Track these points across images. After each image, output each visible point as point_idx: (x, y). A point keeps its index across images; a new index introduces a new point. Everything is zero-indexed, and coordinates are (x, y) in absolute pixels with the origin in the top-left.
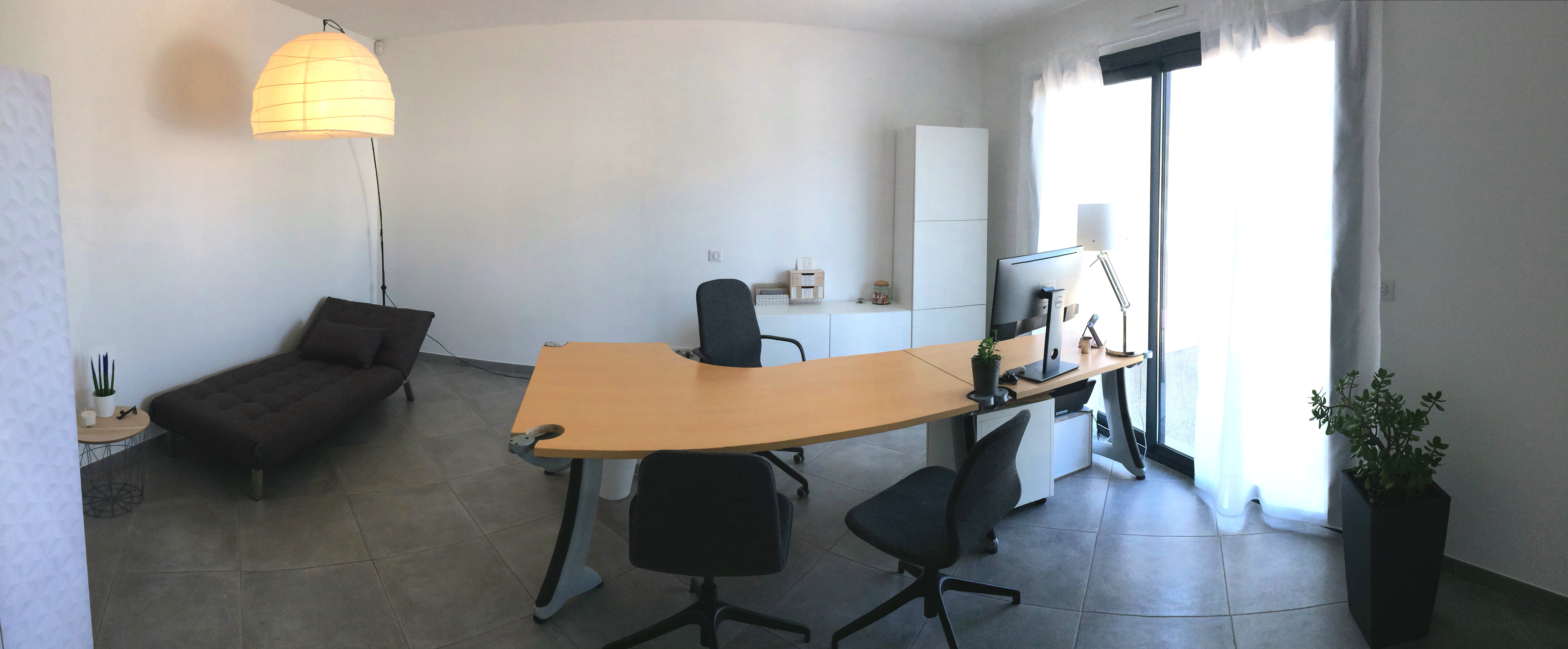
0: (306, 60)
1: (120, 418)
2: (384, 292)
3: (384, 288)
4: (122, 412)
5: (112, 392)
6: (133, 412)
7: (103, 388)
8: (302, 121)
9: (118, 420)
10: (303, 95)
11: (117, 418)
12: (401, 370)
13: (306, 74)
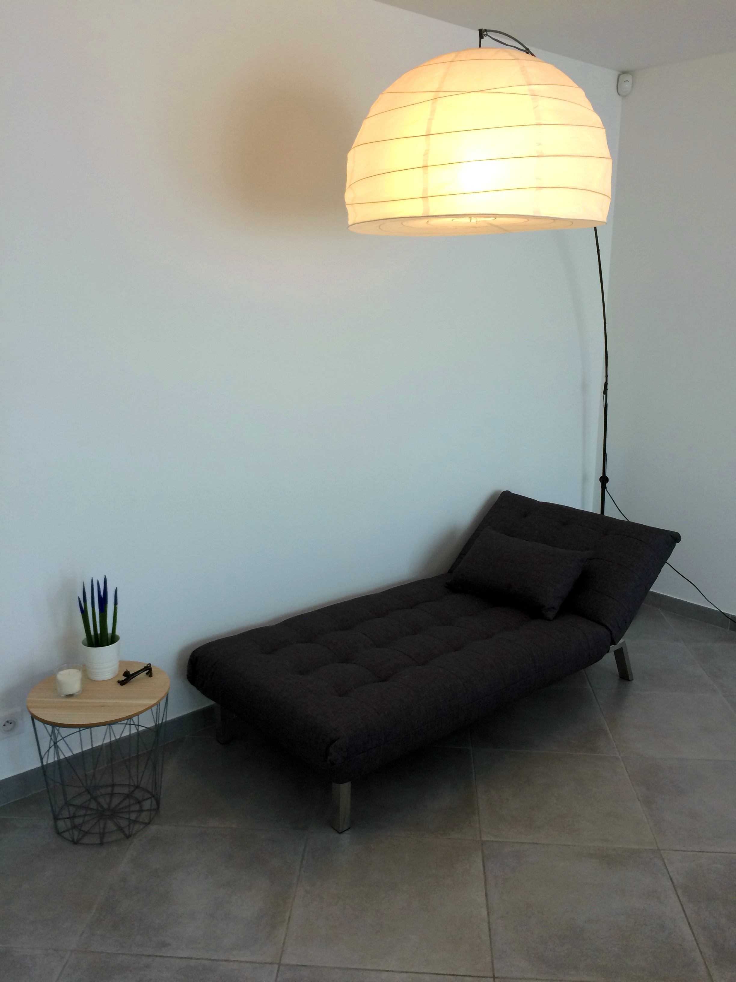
0: (431, 96)
1: (122, 683)
2: (604, 487)
3: (604, 480)
4: (126, 674)
5: (113, 639)
6: (147, 674)
7: (99, 632)
8: (421, 199)
9: (119, 685)
10: (424, 155)
11: (119, 682)
12: (607, 628)
13: (430, 120)
